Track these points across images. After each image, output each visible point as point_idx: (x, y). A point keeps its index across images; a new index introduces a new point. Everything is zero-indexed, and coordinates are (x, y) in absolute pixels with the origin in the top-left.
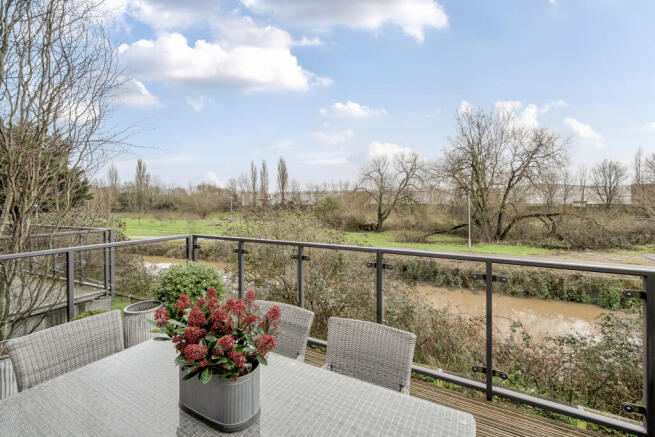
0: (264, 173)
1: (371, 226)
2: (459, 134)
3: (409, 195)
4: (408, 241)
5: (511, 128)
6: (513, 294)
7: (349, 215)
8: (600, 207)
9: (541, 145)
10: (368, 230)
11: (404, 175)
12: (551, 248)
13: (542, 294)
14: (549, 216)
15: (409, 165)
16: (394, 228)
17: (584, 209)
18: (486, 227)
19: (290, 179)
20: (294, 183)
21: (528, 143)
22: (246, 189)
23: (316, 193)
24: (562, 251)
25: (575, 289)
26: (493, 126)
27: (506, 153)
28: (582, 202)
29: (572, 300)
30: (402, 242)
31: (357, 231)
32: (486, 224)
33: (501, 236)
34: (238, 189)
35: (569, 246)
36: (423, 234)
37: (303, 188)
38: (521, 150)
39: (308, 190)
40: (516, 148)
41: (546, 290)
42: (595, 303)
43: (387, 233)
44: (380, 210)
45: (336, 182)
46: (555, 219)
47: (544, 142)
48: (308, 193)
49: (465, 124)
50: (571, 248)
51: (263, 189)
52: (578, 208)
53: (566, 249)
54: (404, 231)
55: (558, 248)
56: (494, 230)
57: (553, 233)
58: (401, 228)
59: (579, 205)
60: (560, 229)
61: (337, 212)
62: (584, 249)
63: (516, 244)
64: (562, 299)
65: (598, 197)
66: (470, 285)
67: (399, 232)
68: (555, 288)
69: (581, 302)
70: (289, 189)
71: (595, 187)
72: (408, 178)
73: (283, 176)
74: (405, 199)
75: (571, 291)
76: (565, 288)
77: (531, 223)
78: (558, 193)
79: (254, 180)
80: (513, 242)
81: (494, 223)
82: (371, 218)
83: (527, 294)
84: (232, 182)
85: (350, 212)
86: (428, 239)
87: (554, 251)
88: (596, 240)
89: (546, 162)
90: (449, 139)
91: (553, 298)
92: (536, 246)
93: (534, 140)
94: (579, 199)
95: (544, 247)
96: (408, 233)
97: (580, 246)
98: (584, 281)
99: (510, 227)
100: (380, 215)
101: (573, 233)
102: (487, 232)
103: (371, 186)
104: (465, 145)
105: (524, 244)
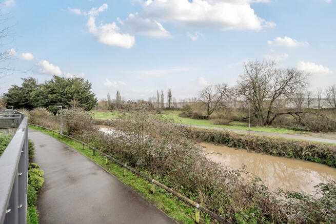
0: (162, 95)
1: (205, 117)
2: (246, 73)
3: (222, 103)
4: (220, 124)
5: (274, 69)
6: (271, 154)
7: (194, 112)
8: (330, 109)
9: (292, 77)
10: (203, 119)
11: (220, 94)
12: (297, 130)
13: (288, 155)
14: (296, 113)
15: (223, 90)
16: (214, 118)
17: (320, 110)
18: (260, 119)
19: (173, 97)
20: (174, 99)
21: (284, 76)
22: (155, 101)
23: (183, 103)
24: (304, 132)
25: (310, 154)
26: (264, 68)
27: (272, 81)
28: (319, 107)
29: (308, 160)
30: (217, 124)
31: (198, 119)
32: (260, 117)
33: (268, 123)
34: (152, 101)
35: (308, 129)
36: (228, 121)
37: (178, 101)
38: (280, 80)
39: (179, 102)
40: (277, 79)
41: (291, 153)
42: (324, 163)
43: (211, 120)
44: (208, 110)
45: (191, 98)
46: (301, 115)
47: (294, 75)
48: (180, 103)
49: (249, 68)
50: (310, 131)
51: (162, 101)
52: (317, 110)
53: (307, 131)
54: (219, 119)
55: (302, 130)
56: (265, 120)
57: (299, 122)
58: (217, 118)
59: (317, 108)
60: (303, 120)
61: (190, 111)
62: (318, 131)
63: (276, 127)
64: (301, 159)
65: (329, 104)
66: (247, 147)
67: (216, 120)
68: (297, 152)
69: (314, 161)
70: (172, 101)
71: (328, 99)
72: (222, 96)
73: (170, 96)
74: (220, 105)
75: (308, 155)
76: (304, 153)
77: (286, 117)
78: (304, 102)
79: (158, 98)
80: (275, 126)
81: (265, 116)
82: (204, 113)
83: (279, 154)
84: (150, 98)
85: (195, 111)
86: (230, 124)
87: (299, 132)
88: (327, 127)
89: (295, 86)
90: (241, 76)
91: (296, 158)
92: (288, 128)
93: (288, 75)
94: (317, 105)
95: (293, 129)
96: (220, 120)
97: (316, 129)
98: (317, 150)
99: (273, 119)
100: (209, 112)
101: (312, 123)
102: (261, 121)
103: (205, 99)
104: (249, 78)
105: (281, 127)
